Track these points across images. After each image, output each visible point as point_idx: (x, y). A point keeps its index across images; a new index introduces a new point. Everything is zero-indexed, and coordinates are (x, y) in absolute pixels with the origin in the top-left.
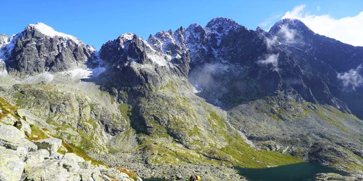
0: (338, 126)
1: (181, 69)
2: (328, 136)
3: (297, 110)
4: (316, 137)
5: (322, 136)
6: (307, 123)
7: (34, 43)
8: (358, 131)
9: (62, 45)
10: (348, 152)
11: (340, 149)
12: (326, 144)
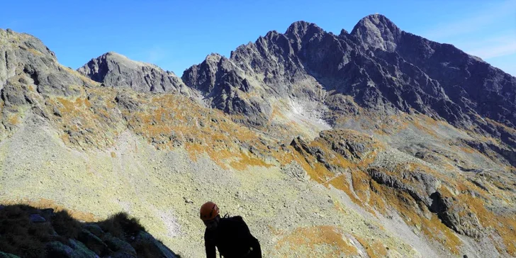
0: (432, 134)
1: (276, 89)
2: (427, 146)
3: (397, 123)
4: (418, 147)
5: (422, 146)
6: (407, 134)
7: (123, 80)
8: (448, 137)
9: (148, 76)
10: (441, 157)
11: (436, 155)
12: (426, 152)
